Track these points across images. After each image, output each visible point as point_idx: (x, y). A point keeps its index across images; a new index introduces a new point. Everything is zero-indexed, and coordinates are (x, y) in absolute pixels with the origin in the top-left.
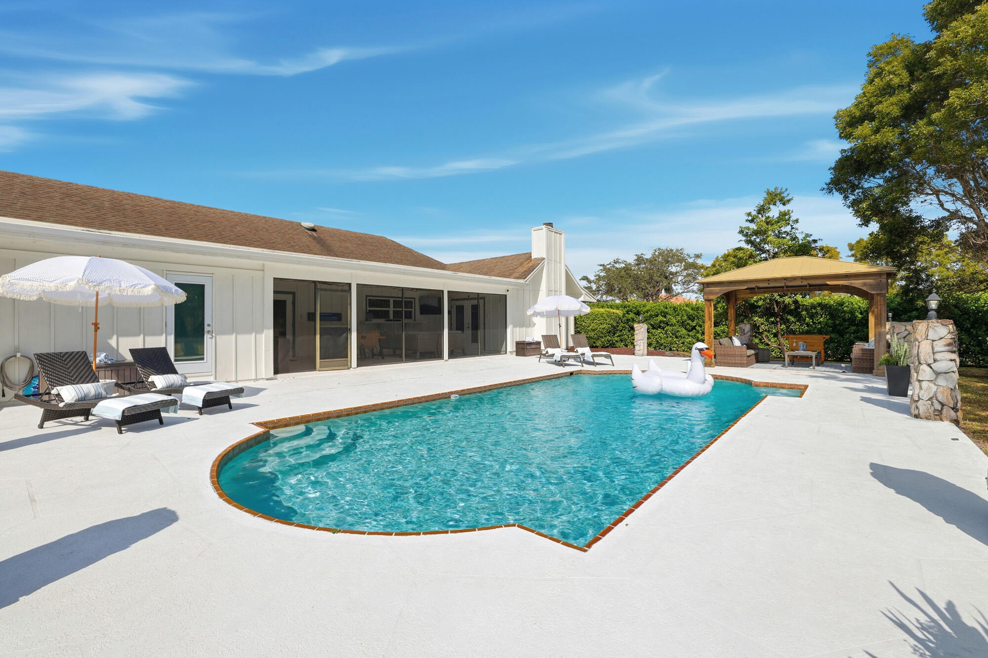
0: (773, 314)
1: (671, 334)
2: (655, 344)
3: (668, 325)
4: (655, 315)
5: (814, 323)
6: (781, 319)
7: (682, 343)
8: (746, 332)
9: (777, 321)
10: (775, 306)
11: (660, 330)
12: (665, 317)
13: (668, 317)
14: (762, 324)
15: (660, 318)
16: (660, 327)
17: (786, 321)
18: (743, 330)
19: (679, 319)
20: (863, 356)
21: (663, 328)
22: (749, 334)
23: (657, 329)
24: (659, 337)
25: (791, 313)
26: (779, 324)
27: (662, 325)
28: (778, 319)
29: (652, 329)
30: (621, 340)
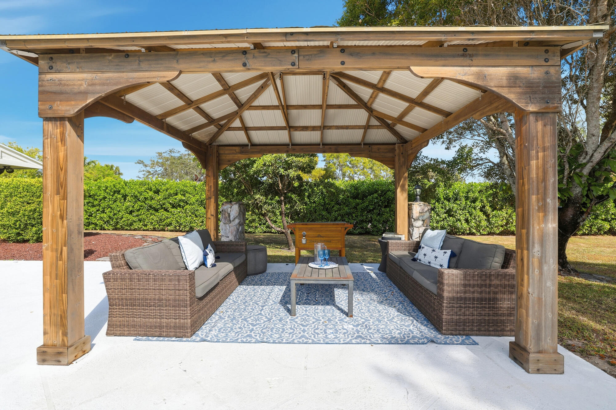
0: (277, 193)
1: (190, 213)
2: (174, 224)
3: (187, 204)
4: (174, 194)
5: (311, 202)
6: (285, 198)
7: (201, 222)
8: (232, 218)
9: (281, 200)
10: (279, 182)
11: (179, 209)
12: (184, 195)
13: (187, 195)
14: (265, 203)
15: (179, 197)
16: (179, 206)
17: (289, 200)
18: (227, 215)
19: (198, 197)
20: (465, 292)
21: (183, 207)
22: (237, 221)
23: (177, 208)
24: (179, 216)
25: (295, 191)
26: (283, 203)
27: (182, 204)
28: (282, 198)
29: (172, 208)
30: (140, 220)
